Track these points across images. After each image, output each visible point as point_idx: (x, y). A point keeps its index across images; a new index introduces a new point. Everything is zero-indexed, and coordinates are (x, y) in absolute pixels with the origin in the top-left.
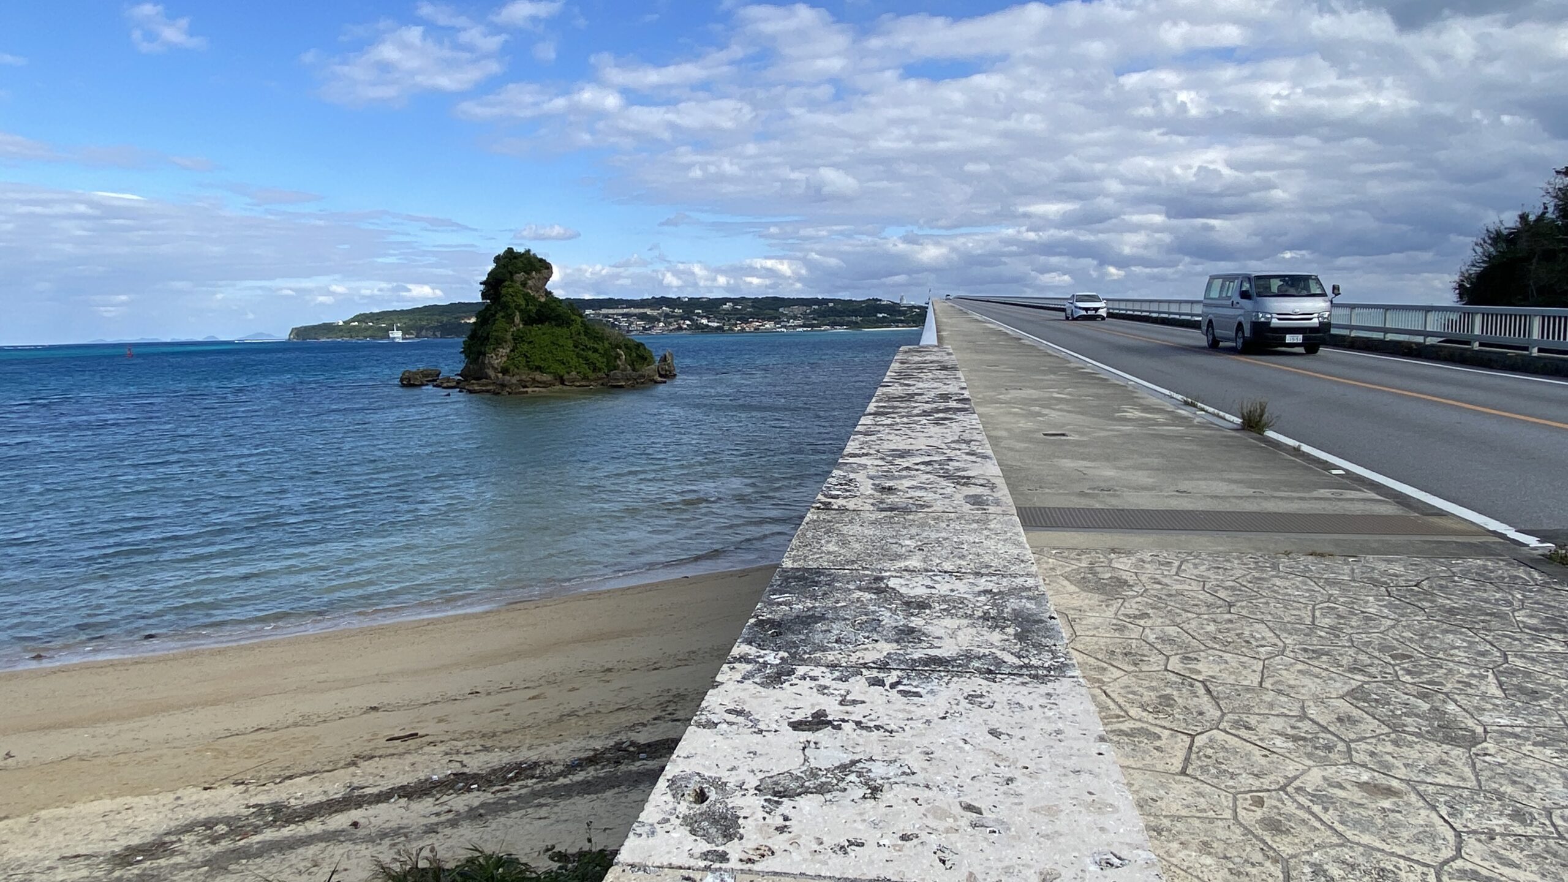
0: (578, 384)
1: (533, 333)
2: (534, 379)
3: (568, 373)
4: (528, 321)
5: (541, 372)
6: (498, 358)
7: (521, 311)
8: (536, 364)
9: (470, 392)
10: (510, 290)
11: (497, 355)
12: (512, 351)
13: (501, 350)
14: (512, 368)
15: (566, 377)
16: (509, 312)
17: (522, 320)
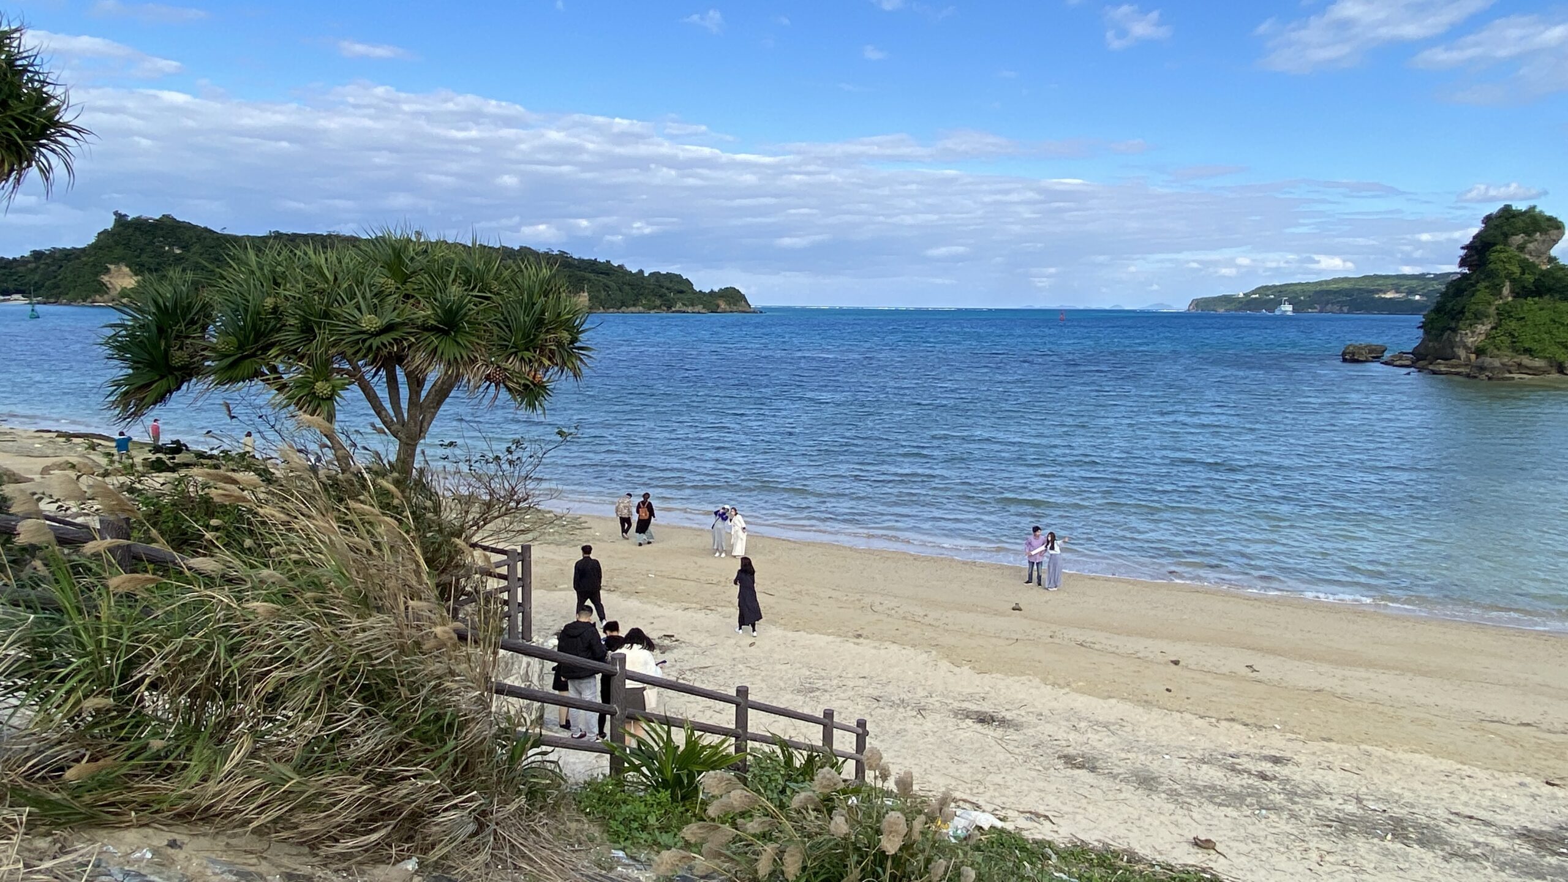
1: (1526, 308)
2: (1520, 365)
4: (1522, 292)
5: (1532, 355)
6: (1474, 335)
7: (1513, 281)
8: (1527, 346)
9: (1434, 373)
10: (1502, 255)
11: (1473, 332)
12: (1492, 328)
13: (1480, 326)
14: (1491, 348)
16: (1497, 281)
17: (1512, 291)
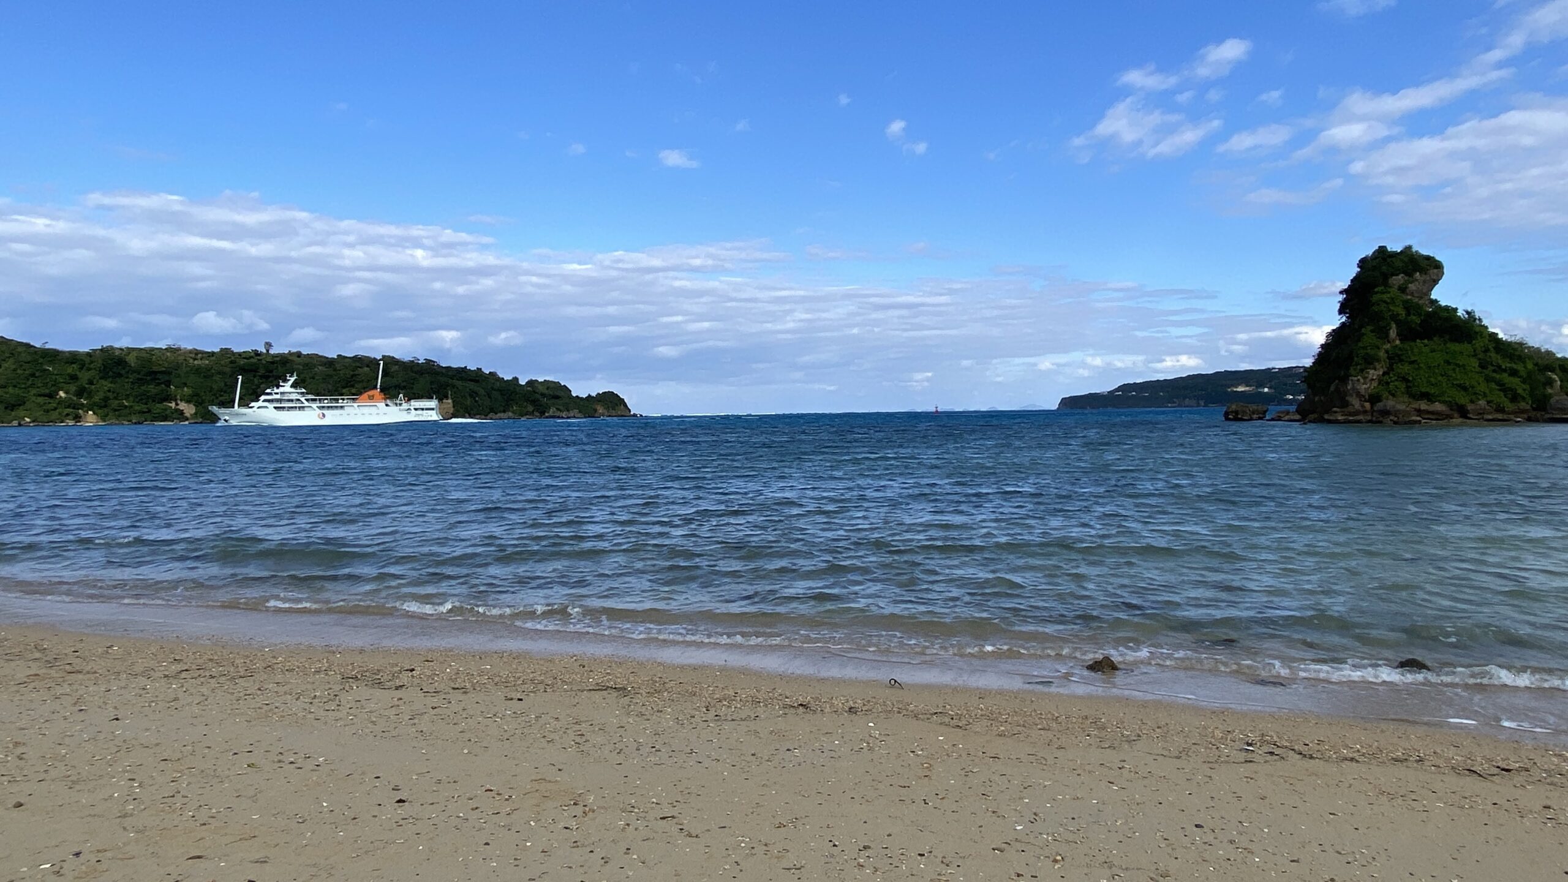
0: (1490, 417)
1: (1416, 350)
2: (1420, 410)
3: (1472, 402)
4: (1408, 334)
5: (1430, 400)
6: (1366, 382)
7: (1399, 323)
8: (1423, 390)
9: (1331, 422)
10: (1384, 297)
11: (1365, 378)
12: (1384, 374)
13: (1372, 372)
14: (1385, 394)
15: (1470, 407)
16: (1382, 324)
17: (1399, 334)
